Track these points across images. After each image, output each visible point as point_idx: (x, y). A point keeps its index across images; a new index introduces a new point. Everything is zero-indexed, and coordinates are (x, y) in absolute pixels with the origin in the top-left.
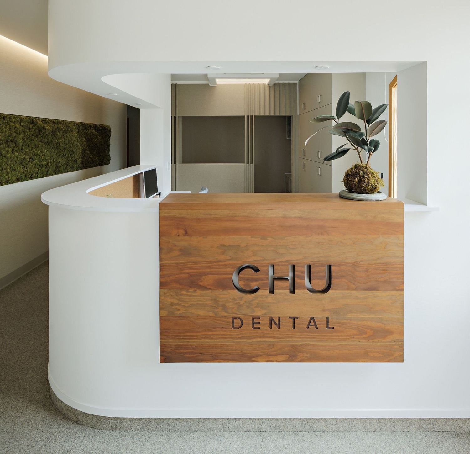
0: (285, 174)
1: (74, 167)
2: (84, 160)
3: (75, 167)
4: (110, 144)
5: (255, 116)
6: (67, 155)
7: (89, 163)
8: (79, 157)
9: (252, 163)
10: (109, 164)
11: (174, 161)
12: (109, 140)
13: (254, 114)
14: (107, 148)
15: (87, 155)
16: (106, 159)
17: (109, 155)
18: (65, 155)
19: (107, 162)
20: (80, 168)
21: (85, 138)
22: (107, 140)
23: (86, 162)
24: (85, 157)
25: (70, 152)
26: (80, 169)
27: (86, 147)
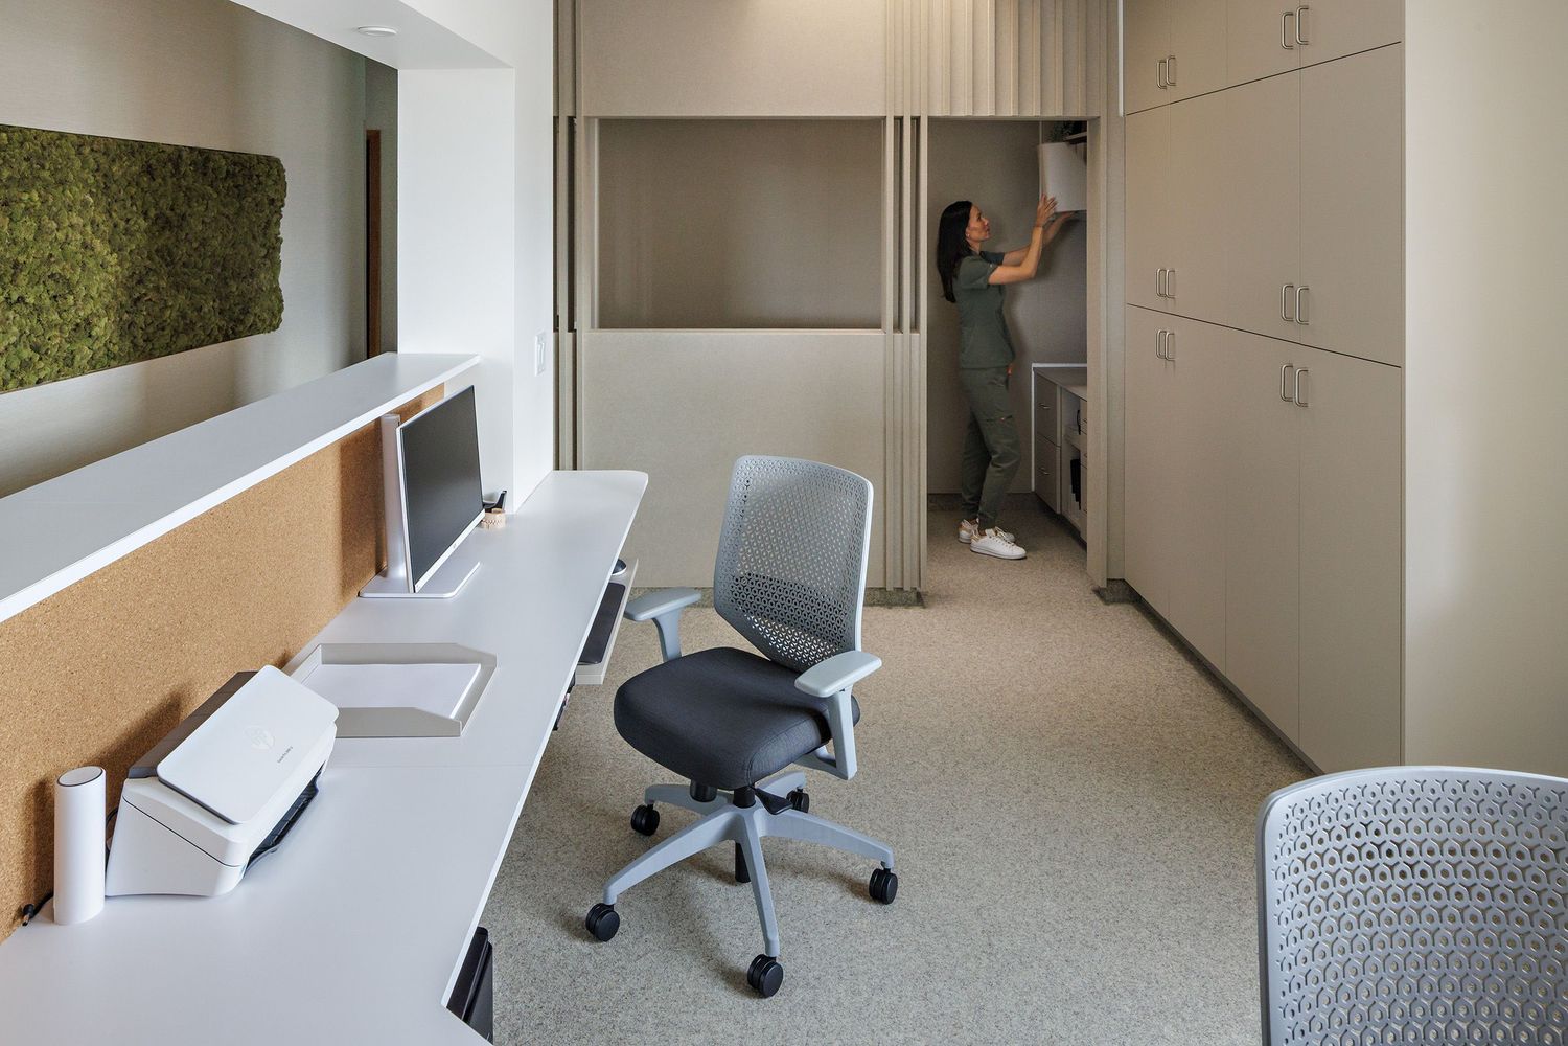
0: (1034, 365)
1: (78, 357)
2: (140, 320)
3: (84, 351)
4: (280, 241)
5: (931, 120)
6: (31, 300)
7: (163, 329)
8: (107, 308)
9: (915, 327)
10: (275, 328)
11: (566, 320)
12: (278, 224)
13: (929, 112)
14: (265, 257)
15: (151, 295)
16: (257, 310)
17: (277, 290)
18: (21, 299)
19: (264, 321)
20: (114, 358)
21: (145, 215)
22: (268, 222)
23: (151, 330)
24: (139, 305)
25: (50, 283)
26: (112, 363)
27: (149, 258)
